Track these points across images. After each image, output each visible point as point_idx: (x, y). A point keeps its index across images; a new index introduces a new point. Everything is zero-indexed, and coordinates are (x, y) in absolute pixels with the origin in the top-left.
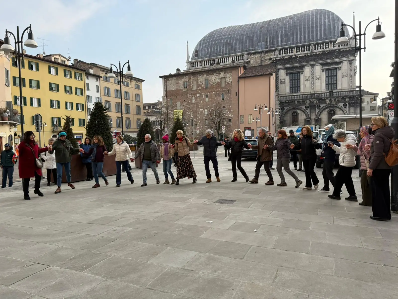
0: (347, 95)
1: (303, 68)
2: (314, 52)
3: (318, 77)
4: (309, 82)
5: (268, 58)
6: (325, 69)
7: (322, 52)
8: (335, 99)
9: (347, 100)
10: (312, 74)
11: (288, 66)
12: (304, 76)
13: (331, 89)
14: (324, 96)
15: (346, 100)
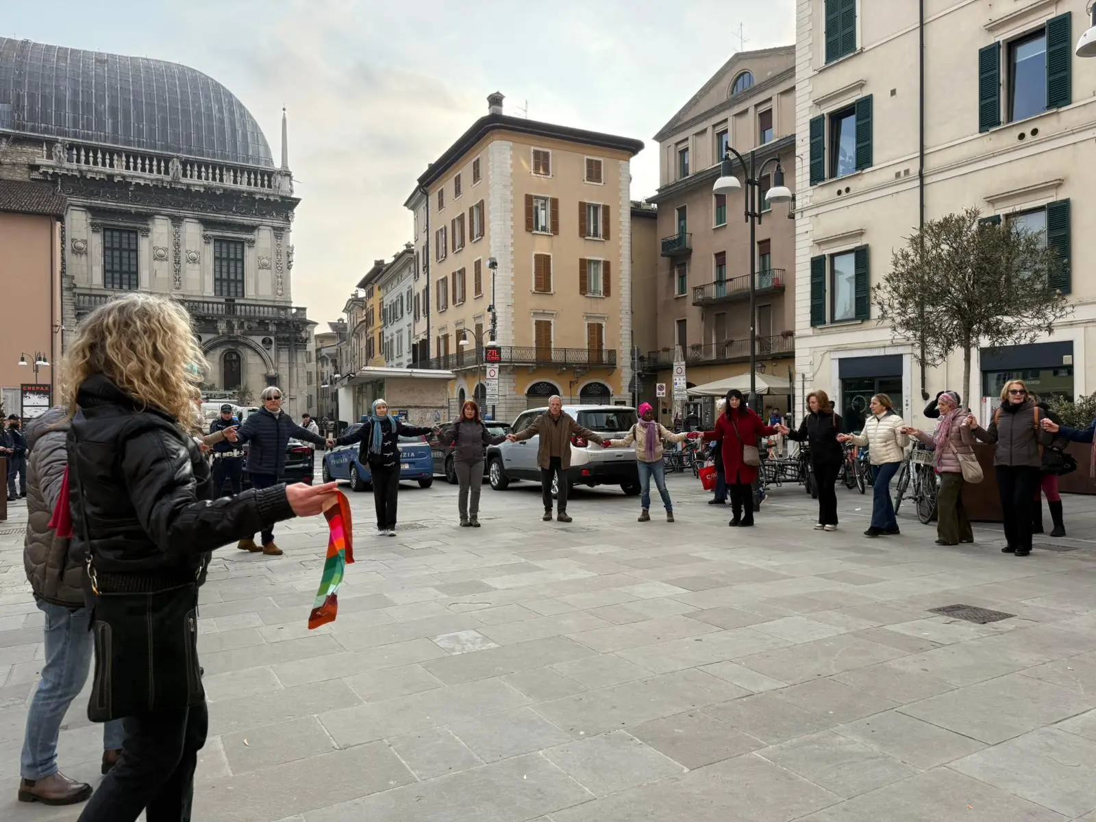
0: (270, 315)
1: (147, 221)
2: (181, 181)
3: (194, 255)
4: (165, 263)
5: (23, 159)
6: (214, 236)
7: (205, 187)
8: (242, 324)
9: (272, 328)
10: (177, 245)
11: (98, 202)
12: (151, 242)
13: (229, 295)
14: (211, 312)
15: (270, 329)
